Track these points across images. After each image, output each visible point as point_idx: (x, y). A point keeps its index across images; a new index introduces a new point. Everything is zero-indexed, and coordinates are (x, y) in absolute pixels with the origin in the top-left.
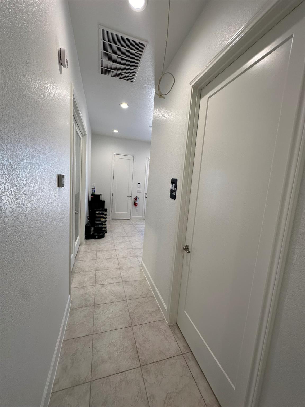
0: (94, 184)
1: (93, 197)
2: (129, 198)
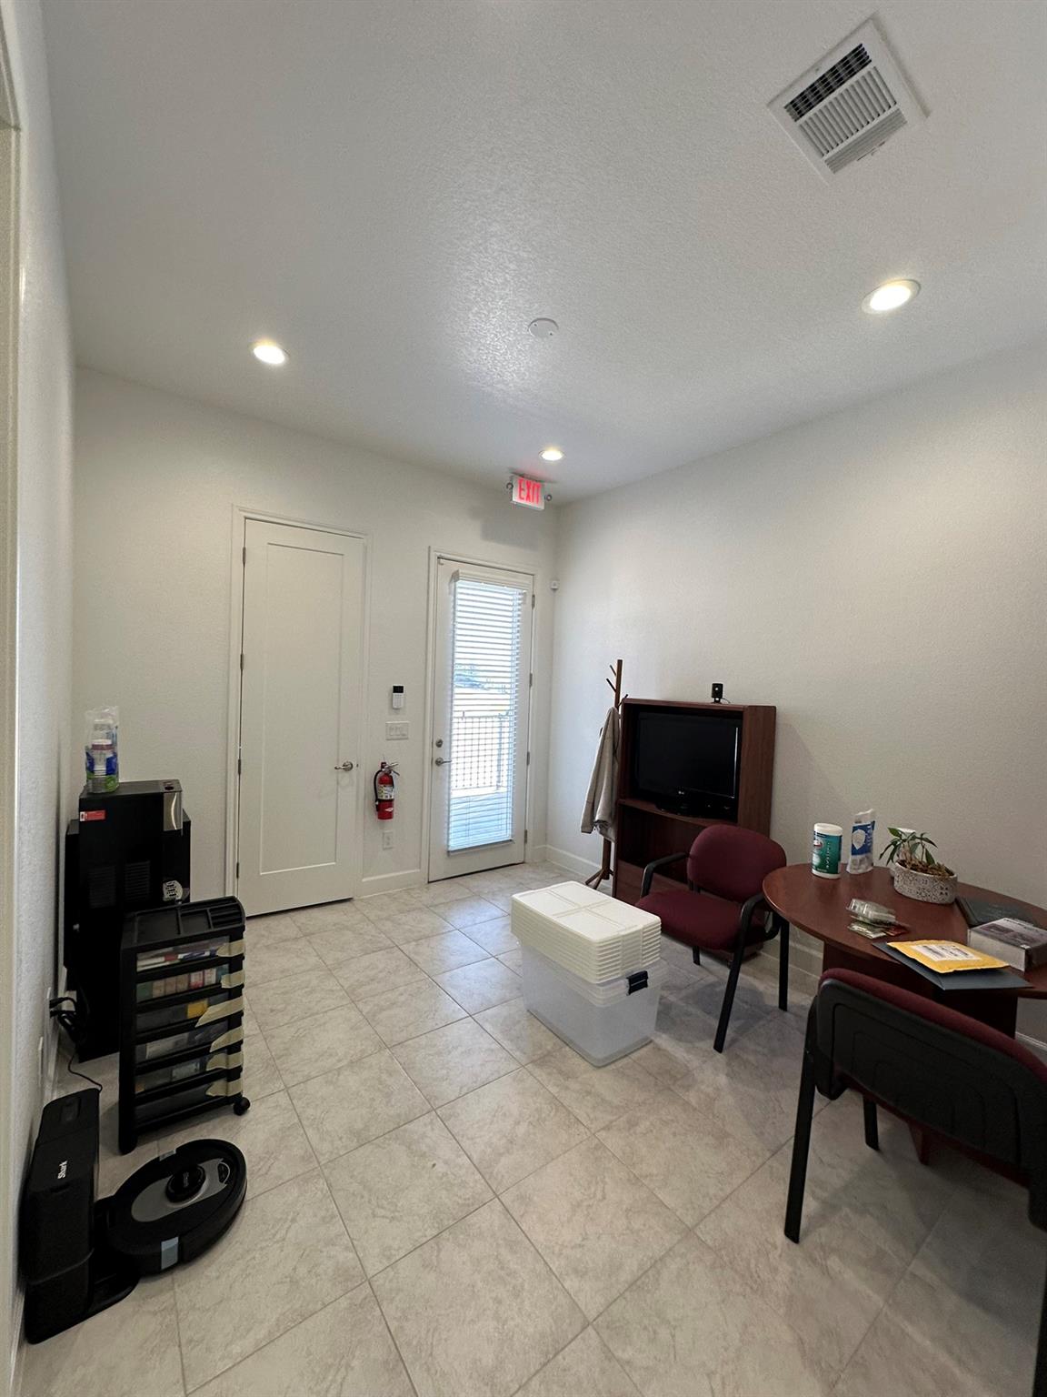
0: (111, 716)
1: (99, 815)
2: (345, 778)
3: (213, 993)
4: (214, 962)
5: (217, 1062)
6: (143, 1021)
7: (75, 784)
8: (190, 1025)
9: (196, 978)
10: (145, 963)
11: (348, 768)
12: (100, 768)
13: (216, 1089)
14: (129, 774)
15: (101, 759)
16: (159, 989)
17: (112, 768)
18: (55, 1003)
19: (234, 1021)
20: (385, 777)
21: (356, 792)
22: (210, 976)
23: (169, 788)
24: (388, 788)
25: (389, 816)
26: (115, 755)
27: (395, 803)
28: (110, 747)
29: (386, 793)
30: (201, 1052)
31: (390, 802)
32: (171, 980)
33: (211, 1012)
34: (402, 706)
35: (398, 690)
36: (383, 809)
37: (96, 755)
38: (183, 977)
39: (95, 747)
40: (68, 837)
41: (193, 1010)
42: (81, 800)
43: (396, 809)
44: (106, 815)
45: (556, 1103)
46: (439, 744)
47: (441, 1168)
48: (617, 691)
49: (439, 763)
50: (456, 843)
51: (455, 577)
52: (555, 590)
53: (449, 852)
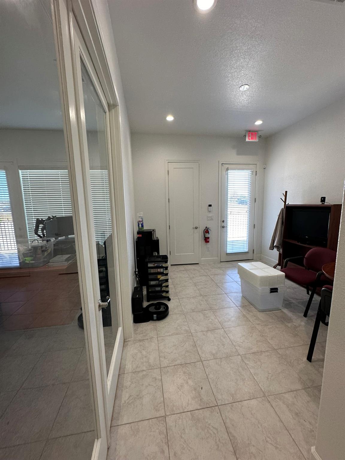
1: (141, 236)
2: (196, 230)
3: (162, 274)
4: (162, 267)
5: (164, 289)
6: (150, 277)
7: (136, 230)
8: (158, 279)
9: (159, 270)
10: (150, 265)
11: (196, 228)
12: (140, 226)
13: (164, 294)
14: (146, 228)
15: (141, 224)
16: (152, 271)
17: (142, 226)
18: (135, 272)
19: (167, 281)
20: (207, 231)
21: (199, 235)
22: (162, 270)
23: (153, 231)
24: (208, 234)
25: (208, 242)
26: (143, 223)
27: (210, 238)
28: (142, 221)
29: (207, 235)
30: (160, 286)
31: (208, 238)
32: (154, 269)
33: (162, 278)
34: (211, 211)
35: (210, 206)
36: (206, 240)
37: (139, 223)
38: (156, 269)
39: (139, 221)
40: (136, 241)
41: (159, 276)
42: (137, 232)
43: (210, 240)
44: (142, 236)
45: (244, 316)
46: (223, 221)
47: (210, 320)
48: (285, 202)
49: (223, 227)
50: (229, 251)
51: (227, 169)
52: (265, 168)
53: (227, 254)
